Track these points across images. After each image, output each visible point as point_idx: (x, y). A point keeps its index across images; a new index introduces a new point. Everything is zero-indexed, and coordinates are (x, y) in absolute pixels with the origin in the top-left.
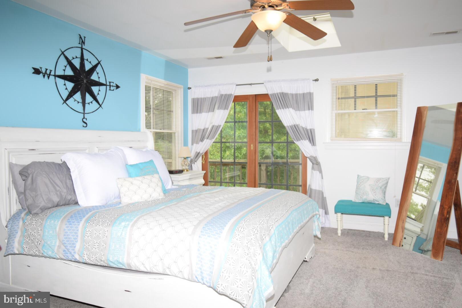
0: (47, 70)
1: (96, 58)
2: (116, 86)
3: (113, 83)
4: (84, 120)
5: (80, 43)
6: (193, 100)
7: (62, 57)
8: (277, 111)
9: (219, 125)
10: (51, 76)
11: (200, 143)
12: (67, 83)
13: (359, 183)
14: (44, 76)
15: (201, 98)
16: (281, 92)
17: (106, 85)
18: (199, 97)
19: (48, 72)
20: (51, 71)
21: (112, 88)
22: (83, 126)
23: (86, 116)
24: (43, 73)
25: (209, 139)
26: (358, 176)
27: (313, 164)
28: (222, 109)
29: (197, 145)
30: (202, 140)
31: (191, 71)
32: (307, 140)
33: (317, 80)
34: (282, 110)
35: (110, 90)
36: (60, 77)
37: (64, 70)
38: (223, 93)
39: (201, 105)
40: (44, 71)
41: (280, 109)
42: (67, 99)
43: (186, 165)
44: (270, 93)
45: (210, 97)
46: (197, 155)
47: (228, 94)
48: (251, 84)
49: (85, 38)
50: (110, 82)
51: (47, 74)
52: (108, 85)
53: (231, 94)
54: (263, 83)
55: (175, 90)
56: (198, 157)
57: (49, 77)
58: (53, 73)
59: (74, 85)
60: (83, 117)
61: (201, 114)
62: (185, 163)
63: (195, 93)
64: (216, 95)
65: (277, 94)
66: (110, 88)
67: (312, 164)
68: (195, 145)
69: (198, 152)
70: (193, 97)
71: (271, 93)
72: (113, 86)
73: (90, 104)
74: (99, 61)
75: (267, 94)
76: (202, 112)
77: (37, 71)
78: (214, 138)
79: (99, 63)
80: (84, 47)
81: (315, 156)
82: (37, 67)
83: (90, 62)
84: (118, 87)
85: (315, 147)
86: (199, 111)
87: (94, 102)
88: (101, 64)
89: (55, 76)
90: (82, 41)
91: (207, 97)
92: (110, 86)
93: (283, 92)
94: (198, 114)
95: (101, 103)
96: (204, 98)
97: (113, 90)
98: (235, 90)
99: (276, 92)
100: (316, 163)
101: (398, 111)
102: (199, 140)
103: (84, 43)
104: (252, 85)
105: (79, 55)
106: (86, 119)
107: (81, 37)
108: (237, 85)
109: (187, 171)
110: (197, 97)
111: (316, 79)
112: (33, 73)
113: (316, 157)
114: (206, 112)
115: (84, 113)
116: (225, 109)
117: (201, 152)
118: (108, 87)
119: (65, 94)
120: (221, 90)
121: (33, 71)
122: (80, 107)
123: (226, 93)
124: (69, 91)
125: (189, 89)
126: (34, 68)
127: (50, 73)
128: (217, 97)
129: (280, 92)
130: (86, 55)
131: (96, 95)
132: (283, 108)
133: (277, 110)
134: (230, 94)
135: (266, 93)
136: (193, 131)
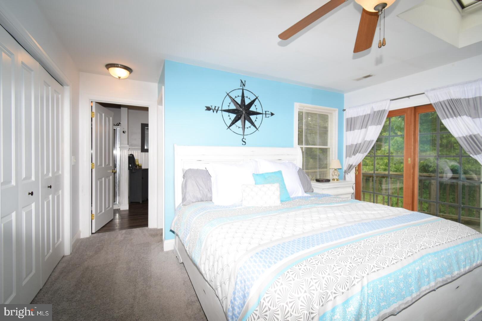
0: (215, 107)
1: (254, 94)
2: (270, 113)
3: (268, 111)
4: (244, 140)
5: (241, 86)
6: (347, 119)
7: (228, 97)
8: (444, 121)
9: (371, 140)
10: (218, 111)
11: (353, 156)
12: (230, 114)
14: (213, 111)
15: (355, 117)
16: (450, 98)
17: (262, 114)
18: (352, 117)
19: (217, 108)
20: (219, 107)
21: (267, 116)
22: (243, 144)
23: (245, 137)
24: (213, 110)
25: (361, 153)
28: (374, 125)
29: (350, 158)
30: (354, 154)
31: (346, 95)
34: (451, 119)
35: (266, 117)
36: (225, 111)
37: (229, 106)
38: (376, 109)
39: (354, 124)
40: (213, 108)
41: (448, 118)
42: (230, 126)
43: (336, 175)
44: (432, 102)
45: (363, 116)
46: (350, 167)
47: (381, 110)
48: (408, 97)
49: (246, 82)
50: (266, 112)
51: (216, 110)
52: (264, 114)
53: (385, 110)
54: (424, 93)
55: (331, 113)
56: (351, 169)
57: (217, 112)
58: (220, 109)
59: (236, 116)
60: (243, 138)
61: (354, 131)
62: (336, 174)
63: (350, 113)
64: (369, 113)
65: (444, 101)
66: (266, 115)
68: (348, 158)
69: (351, 164)
70: (347, 118)
71: (435, 102)
72: (268, 114)
73: (249, 128)
74: (257, 97)
75: (431, 104)
76: (355, 129)
77: (208, 109)
78: (366, 152)
79: (257, 98)
80: (244, 88)
82: (209, 106)
83: (249, 99)
84: (272, 114)
86: (352, 129)
87: (252, 127)
88: (259, 99)
89: (222, 110)
90: (243, 84)
91: (359, 116)
92: (266, 114)
93: (452, 98)
94: (352, 132)
95: (257, 127)
96: (357, 117)
97: (269, 117)
98: (389, 106)
99: (441, 99)
102: (352, 153)
103: (244, 85)
104: (410, 97)
105: (241, 94)
106: (245, 139)
107: (242, 82)
108: (391, 100)
109: (337, 180)
110: (351, 117)
112: (206, 110)
114: (359, 129)
115: (244, 135)
116: (377, 125)
117: (354, 165)
118: (264, 115)
119: (229, 122)
120: (374, 107)
121: (206, 108)
122: (240, 131)
123: (380, 110)
124: (232, 120)
125: (344, 111)
126: (206, 107)
127: (218, 109)
128: (370, 114)
129: (447, 98)
130: (246, 94)
131: (254, 122)
132: (452, 117)
133: (443, 119)
134: (383, 110)
135: (429, 103)
136: (346, 146)
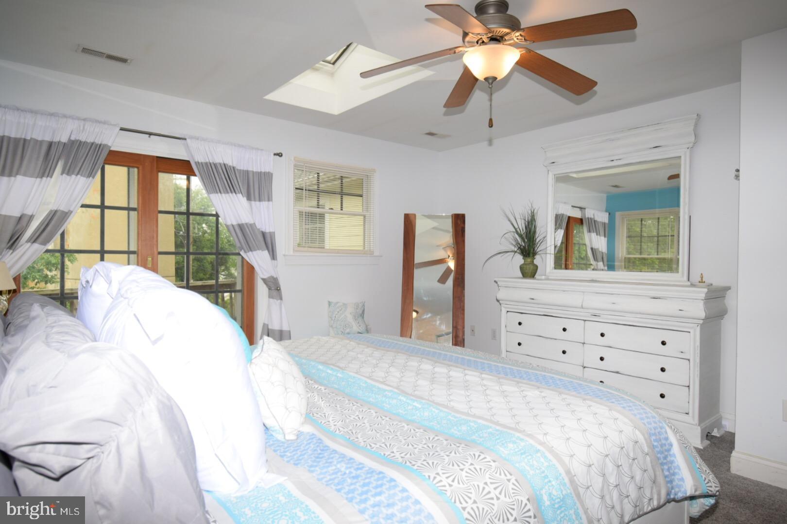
13: (337, 313)
16: (222, 162)
26: (329, 302)
27: (269, 289)
30: (13, 244)
32: (266, 252)
33: (280, 155)
44: (192, 159)
48: (151, 134)
54: (184, 139)
65: (215, 164)
67: (267, 289)
71: (203, 161)
81: (275, 277)
85: (276, 261)
93: (225, 162)
99: (211, 161)
100: (274, 286)
101: (367, 216)
104: (153, 137)
108: (122, 129)
111: (278, 152)
113: (277, 278)
129: (220, 162)
132: (227, 193)
133: (213, 193)
